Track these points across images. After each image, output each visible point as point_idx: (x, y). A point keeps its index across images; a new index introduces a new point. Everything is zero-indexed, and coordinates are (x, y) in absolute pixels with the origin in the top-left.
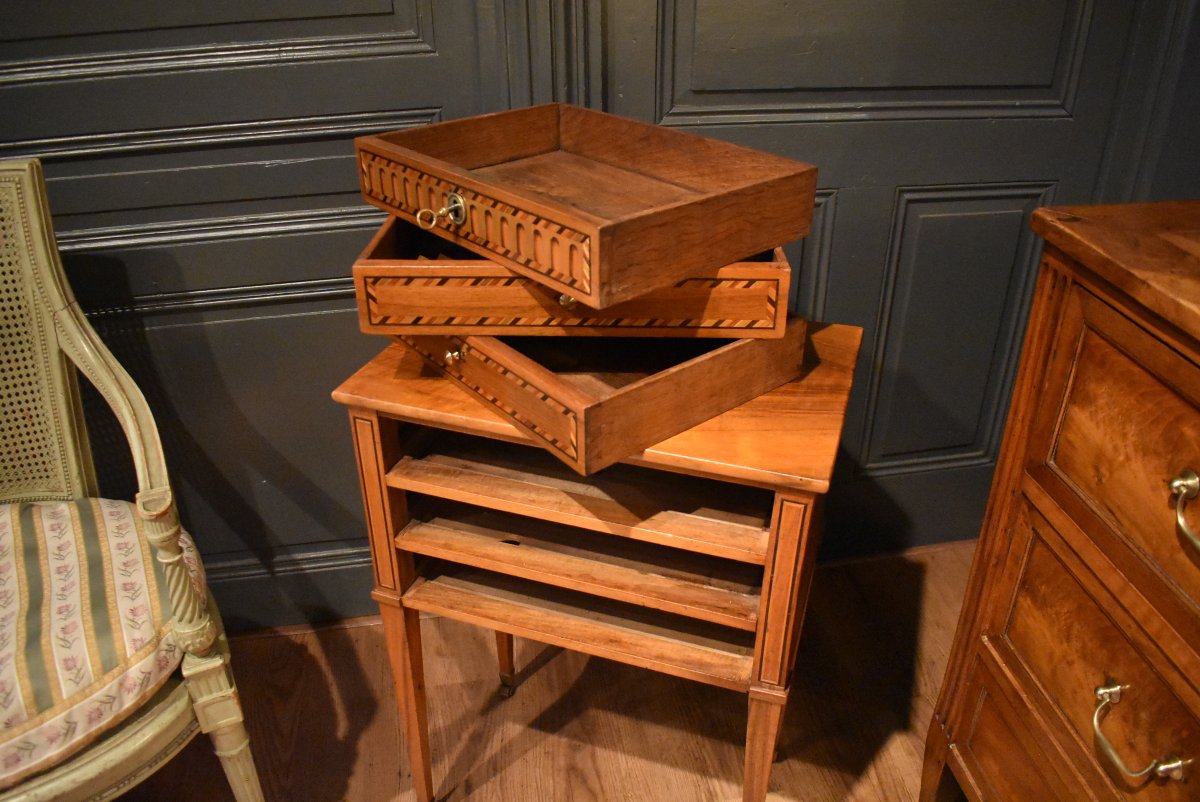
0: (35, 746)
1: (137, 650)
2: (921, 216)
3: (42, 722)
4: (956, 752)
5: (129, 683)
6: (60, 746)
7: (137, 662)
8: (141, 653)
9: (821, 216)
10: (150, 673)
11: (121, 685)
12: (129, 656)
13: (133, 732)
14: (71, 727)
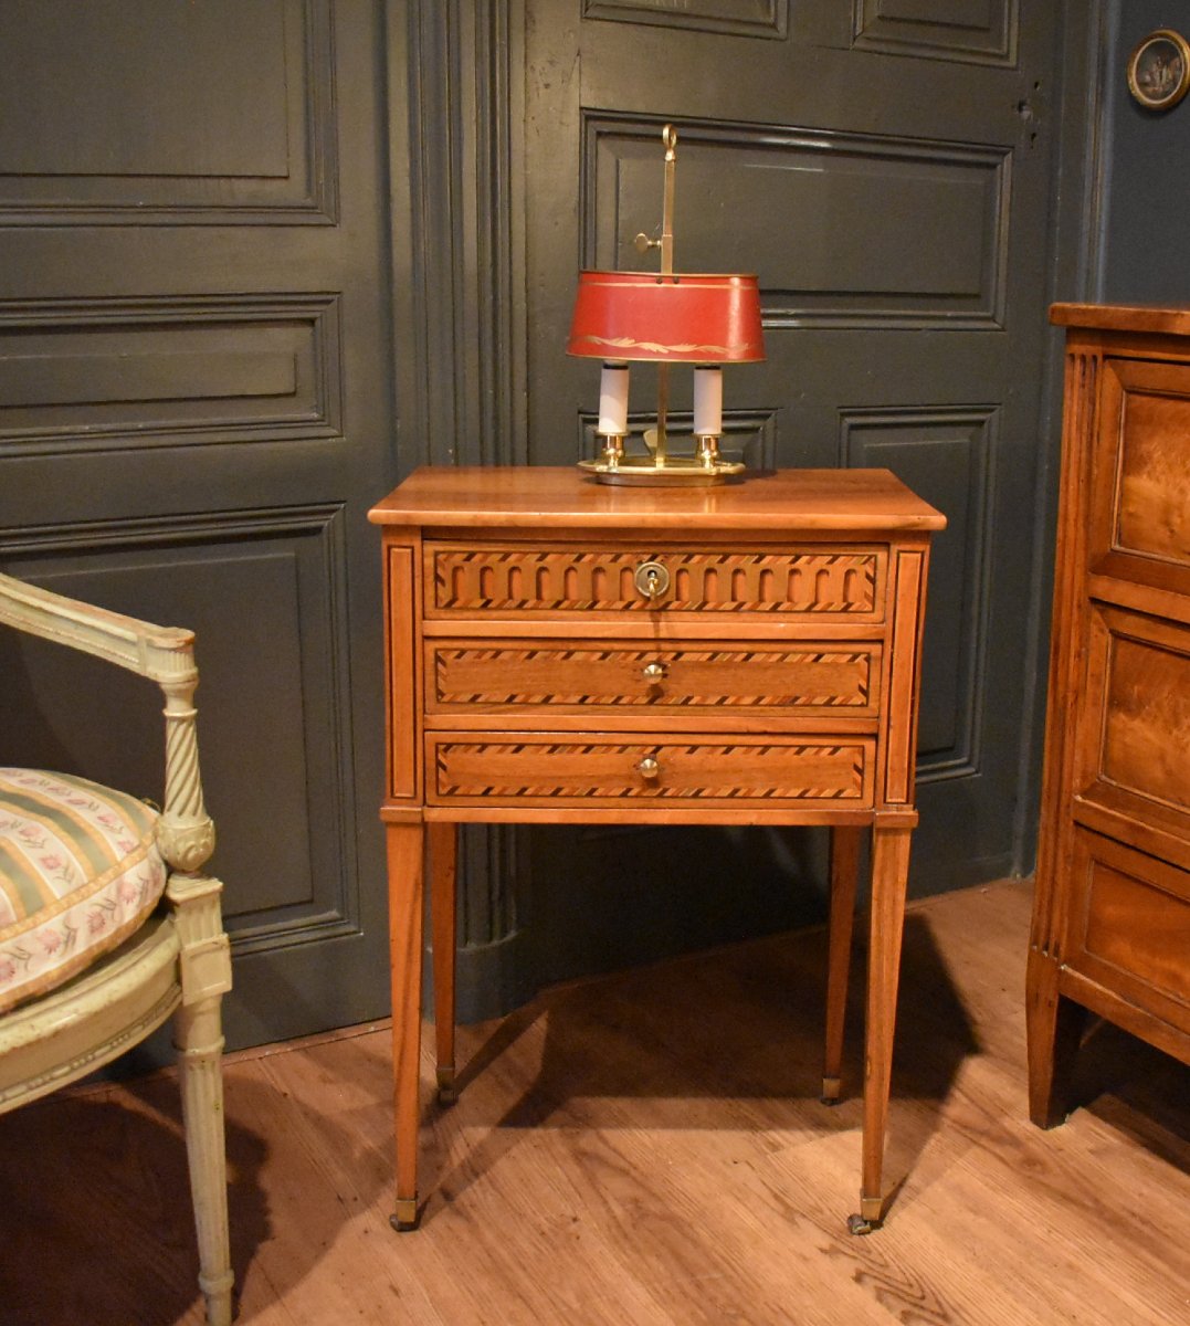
0: (30, 955)
1: (128, 852)
2: (866, 446)
3: (35, 926)
4: (1070, 971)
5: (127, 891)
6: (63, 955)
7: (132, 866)
8: (135, 854)
9: (759, 444)
10: (147, 881)
11: (119, 890)
12: (119, 859)
13: (130, 963)
14: (71, 938)
